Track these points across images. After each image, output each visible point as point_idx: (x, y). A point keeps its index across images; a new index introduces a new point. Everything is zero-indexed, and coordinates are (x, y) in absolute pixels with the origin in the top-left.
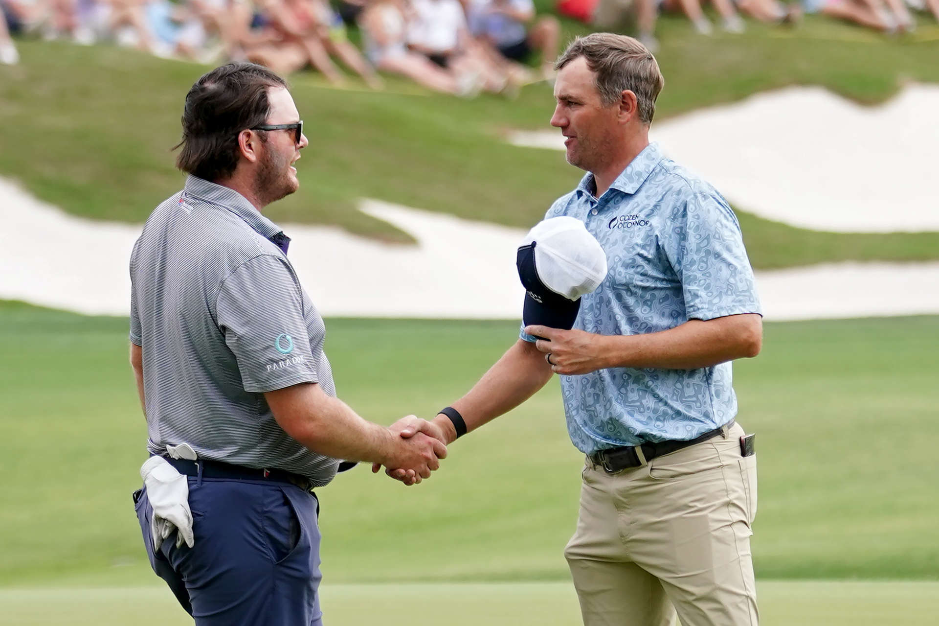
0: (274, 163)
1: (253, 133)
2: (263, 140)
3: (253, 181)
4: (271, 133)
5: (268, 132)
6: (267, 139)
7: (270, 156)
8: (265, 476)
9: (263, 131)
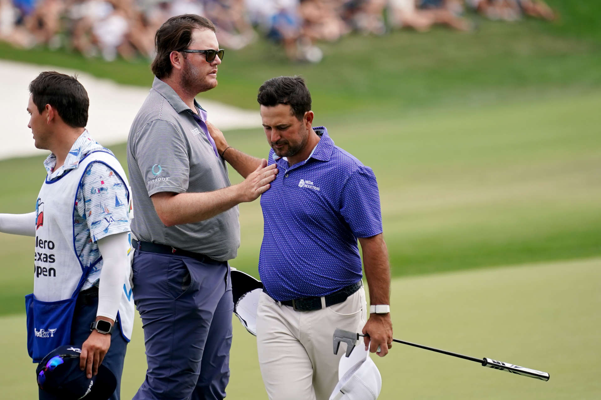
0: (191, 72)
1: (179, 54)
2: (185, 58)
3: (180, 80)
4: (190, 55)
5: (188, 53)
6: (187, 57)
7: (189, 67)
8: (173, 252)
9: (186, 53)
